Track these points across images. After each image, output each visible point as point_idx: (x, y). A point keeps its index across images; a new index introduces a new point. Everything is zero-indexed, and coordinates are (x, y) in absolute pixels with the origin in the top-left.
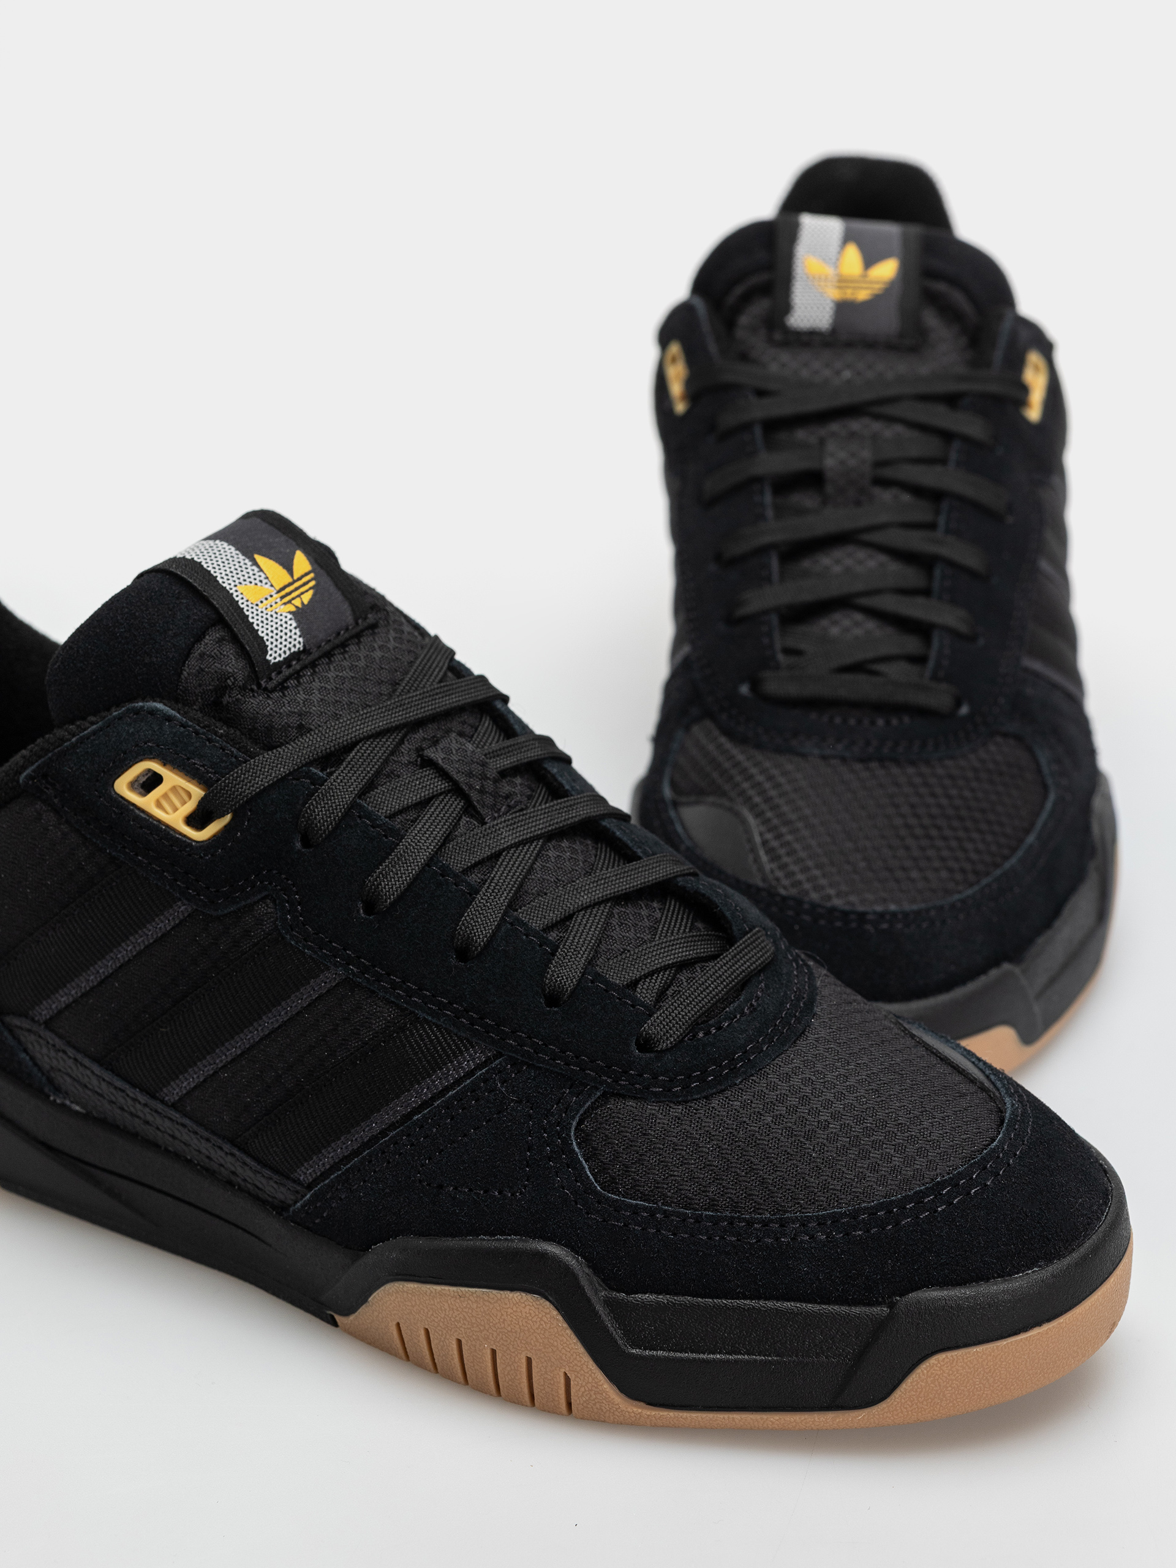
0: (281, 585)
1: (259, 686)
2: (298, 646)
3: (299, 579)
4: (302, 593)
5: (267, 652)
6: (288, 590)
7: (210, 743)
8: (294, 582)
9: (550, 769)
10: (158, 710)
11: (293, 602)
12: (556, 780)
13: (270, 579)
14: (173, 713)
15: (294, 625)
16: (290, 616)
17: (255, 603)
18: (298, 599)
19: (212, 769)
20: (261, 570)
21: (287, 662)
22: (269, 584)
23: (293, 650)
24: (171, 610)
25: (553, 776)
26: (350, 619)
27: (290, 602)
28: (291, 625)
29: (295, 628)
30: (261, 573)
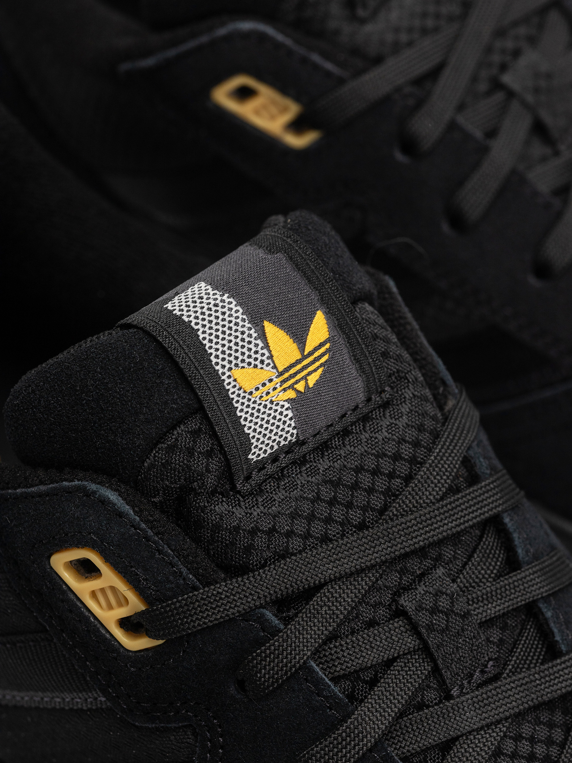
0: (287, 365)
1: (233, 487)
2: (289, 438)
3: (311, 354)
4: (309, 374)
5: (250, 450)
6: (292, 371)
7: (160, 554)
8: (304, 357)
9: (544, 610)
10: (110, 502)
11: (295, 386)
12: (548, 625)
13: (274, 358)
14: (127, 508)
15: (290, 415)
16: (287, 405)
17: (248, 391)
18: (302, 383)
19: (155, 586)
20: (267, 346)
21: (274, 458)
22: (272, 365)
23: (283, 443)
24: (148, 390)
25: (546, 619)
26: (361, 397)
27: (291, 387)
28: (287, 415)
29: (291, 419)
30: (265, 351)
